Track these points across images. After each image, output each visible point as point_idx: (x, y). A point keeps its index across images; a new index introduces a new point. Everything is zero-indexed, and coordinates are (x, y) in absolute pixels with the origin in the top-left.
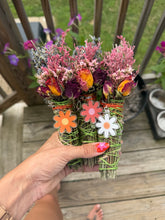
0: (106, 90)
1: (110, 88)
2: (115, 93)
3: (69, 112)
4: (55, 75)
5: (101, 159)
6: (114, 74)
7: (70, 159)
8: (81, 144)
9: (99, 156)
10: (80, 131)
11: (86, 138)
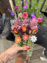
0: (30, 32)
1: (31, 31)
2: (32, 33)
3: (19, 37)
4: (16, 28)
5: (27, 51)
6: (32, 28)
7: (19, 50)
8: (22, 46)
9: (27, 50)
10: (22, 43)
11: (24, 45)
